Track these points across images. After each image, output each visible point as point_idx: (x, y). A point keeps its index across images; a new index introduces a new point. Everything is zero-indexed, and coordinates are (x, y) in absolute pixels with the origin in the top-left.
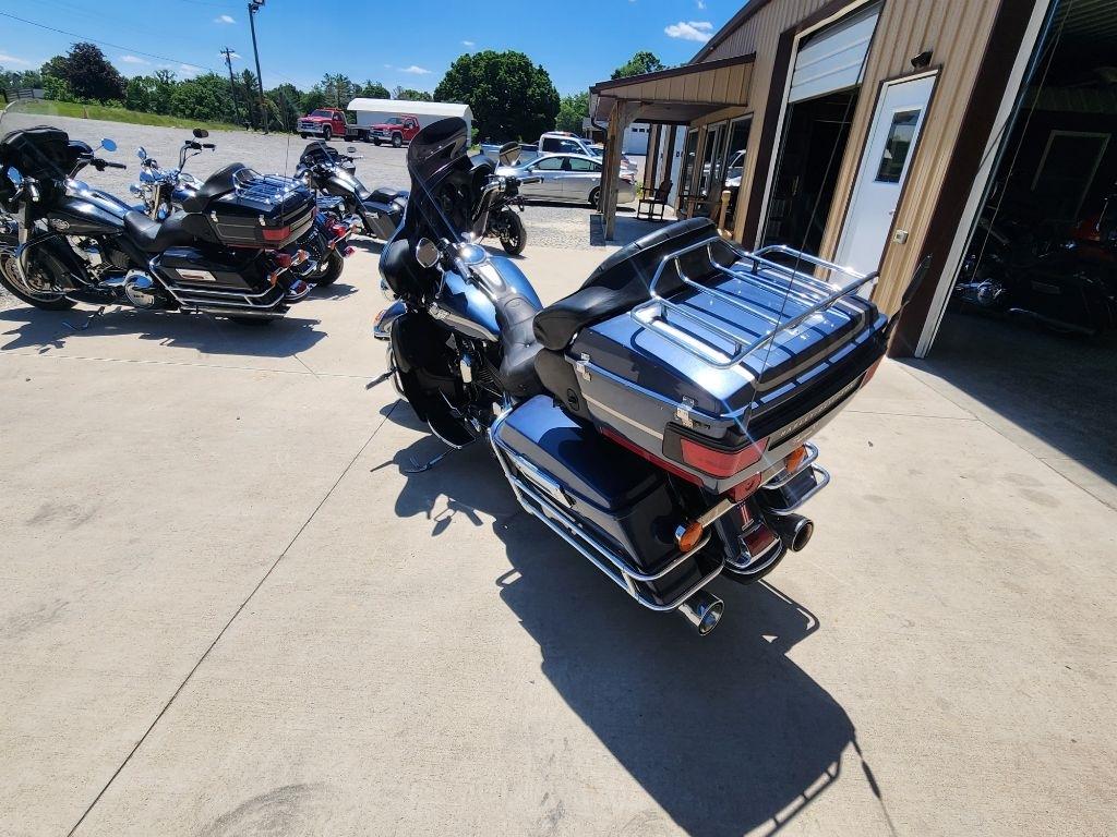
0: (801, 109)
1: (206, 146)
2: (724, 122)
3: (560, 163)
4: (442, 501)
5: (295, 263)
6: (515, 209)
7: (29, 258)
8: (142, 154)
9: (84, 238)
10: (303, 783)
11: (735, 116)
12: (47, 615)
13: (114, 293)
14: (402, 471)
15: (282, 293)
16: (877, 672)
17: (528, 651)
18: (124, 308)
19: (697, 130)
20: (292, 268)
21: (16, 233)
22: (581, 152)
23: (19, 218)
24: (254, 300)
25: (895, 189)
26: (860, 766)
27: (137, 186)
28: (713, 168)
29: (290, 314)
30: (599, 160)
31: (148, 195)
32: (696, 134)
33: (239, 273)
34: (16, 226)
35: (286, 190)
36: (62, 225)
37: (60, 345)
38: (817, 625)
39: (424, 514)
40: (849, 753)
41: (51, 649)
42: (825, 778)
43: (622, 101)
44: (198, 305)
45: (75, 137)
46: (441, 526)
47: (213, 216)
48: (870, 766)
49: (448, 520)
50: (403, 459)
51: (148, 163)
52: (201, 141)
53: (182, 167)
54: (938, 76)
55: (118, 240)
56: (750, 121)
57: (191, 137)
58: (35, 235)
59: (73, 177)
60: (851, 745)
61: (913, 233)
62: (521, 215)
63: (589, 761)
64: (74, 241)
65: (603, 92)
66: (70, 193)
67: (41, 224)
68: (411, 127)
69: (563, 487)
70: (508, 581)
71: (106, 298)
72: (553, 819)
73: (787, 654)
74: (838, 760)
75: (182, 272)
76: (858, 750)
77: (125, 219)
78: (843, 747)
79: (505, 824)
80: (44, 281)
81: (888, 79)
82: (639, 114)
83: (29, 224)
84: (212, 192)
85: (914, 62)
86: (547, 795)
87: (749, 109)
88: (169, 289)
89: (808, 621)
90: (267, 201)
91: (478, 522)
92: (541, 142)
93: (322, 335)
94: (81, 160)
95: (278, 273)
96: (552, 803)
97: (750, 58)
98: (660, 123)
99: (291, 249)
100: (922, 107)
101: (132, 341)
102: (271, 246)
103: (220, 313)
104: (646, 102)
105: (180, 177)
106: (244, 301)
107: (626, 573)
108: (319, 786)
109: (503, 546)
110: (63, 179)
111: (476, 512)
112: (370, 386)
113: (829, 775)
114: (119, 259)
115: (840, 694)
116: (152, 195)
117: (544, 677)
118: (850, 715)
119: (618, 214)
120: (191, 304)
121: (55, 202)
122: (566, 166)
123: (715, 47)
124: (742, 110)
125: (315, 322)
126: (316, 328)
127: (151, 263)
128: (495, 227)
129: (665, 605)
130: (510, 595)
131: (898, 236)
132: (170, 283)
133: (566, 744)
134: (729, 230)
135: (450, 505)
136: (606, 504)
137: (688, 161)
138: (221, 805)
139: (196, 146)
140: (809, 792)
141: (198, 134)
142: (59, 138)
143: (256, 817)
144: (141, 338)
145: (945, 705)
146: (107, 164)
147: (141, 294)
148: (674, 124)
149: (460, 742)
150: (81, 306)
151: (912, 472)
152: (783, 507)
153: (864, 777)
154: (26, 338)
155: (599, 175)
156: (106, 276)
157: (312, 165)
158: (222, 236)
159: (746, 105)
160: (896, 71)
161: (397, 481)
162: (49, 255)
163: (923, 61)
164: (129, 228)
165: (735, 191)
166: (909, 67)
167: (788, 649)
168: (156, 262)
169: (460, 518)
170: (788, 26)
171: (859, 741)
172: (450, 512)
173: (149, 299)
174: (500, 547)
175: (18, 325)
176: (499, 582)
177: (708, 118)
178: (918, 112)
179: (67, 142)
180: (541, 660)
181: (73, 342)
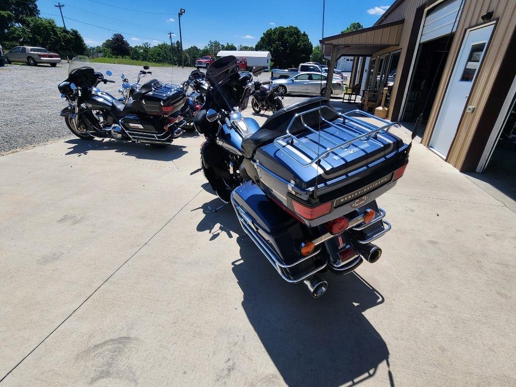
0: (426, 46)
1: (148, 73)
2: (388, 54)
3: (308, 76)
4: (218, 226)
5: (177, 122)
6: (280, 98)
7: (79, 119)
8: (123, 77)
9: (98, 111)
10: (131, 336)
11: (393, 51)
12: (55, 257)
13: (107, 133)
14: (204, 212)
15: (171, 134)
16: (409, 328)
17: (238, 294)
18: (112, 139)
19: (375, 58)
20: (176, 124)
21: (74, 109)
22: (319, 71)
23: (75, 103)
24: (158, 137)
25: (469, 84)
26: (387, 373)
27: (121, 90)
28: (381, 77)
29: (173, 143)
30: (325, 74)
31: (125, 94)
32: (374, 60)
33: (152, 125)
34: (74, 106)
35: (173, 90)
36: (90, 106)
37: (86, 154)
38: (383, 300)
39: (208, 231)
40: (383, 366)
41: (53, 270)
42: (366, 375)
43: (335, 46)
44: (138, 139)
45: (96, 71)
46: (214, 237)
47: (143, 101)
48: (393, 373)
49: (218, 234)
50: (205, 207)
51: (125, 80)
52: (146, 71)
53: (138, 81)
54: (496, 24)
55: (110, 112)
56: (400, 53)
57: (143, 69)
58: (81, 110)
59: (95, 87)
60: (385, 362)
61: (478, 106)
62: (282, 101)
63: (252, 347)
64: (94, 112)
65: (326, 42)
66: (93, 93)
67: (83, 105)
68: (243, 63)
69: (254, 221)
70: (237, 263)
71: (104, 135)
72: (229, 370)
73: (363, 313)
74: (376, 367)
75: (131, 125)
76: (388, 364)
77: (112, 103)
78: (380, 361)
79: (207, 368)
80: (84, 128)
81: (470, 27)
82: (343, 52)
83: (79, 105)
84: (143, 91)
85: (483, 18)
86: (229, 359)
87: (399, 48)
88: (127, 132)
89: (379, 298)
90: (164, 95)
91: (230, 236)
92: (300, 67)
93: (186, 152)
94: (99, 80)
95: (169, 126)
96: (231, 363)
97: (402, 22)
98: (359, 56)
99: (175, 115)
100: (486, 41)
101: (112, 153)
102: (166, 114)
103: (147, 143)
104: (347, 46)
105: (137, 86)
106: (154, 137)
107: (277, 263)
108: (136, 339)
109: (239, 248)
110: (91, 87)
111: (231, 232)
112: (192, 174)
113: (369, 373)
114: (110, 119)
115: (386, 336)
116: (127, 93)
117: (242, 307)
118: (389, 347)
119: (331, 100)
120: (135, 138)
121: (88, 97)
122: (310, 78)
123: (385, 18)
124: (396, 48)
125: (184, 147)
126: (184, 150)
127: (120, 121)
128: (271, 106)
129: (294, 280)
130: (237, 270)
131: (469, 109)
132: (127, 129)
133: (244, 338)
134: (387, 107)
135: (221, 228)
136: (268, 230)
137: (370, 74)
138: (98, 340)
139: (144, 73)
140: (356, 380)
141: (146, 68)
142: (91, 71)
143: (109, 347)
144: (116, 151)
145: (443, 350)
146: (108, 81)
147: (116, 133)
148: (365, 56)
149: (198, 330)
150: (97, 138)
151: (458, 231)
152: (364, 239)
153: (388, 378)
154: (76, 150)
155: (325, 82)
156: (105, 126)
157: (193, 80)
158: (147, 110)
159: (398, 45)
160: (474, 23)
161: (201, 216)
162: (86, 118)
163: (488, 17)
164: (114, 107)
165: (391, 88)
166: (481, 20)
167: (364, 310)
168: (122, 121)
169: (224, 234)
170: (421, 4)
171: (389, 360)
172: (220, 231)
173: (120, 136)
174: (237, 248)
175: (73, 145)
176: (233, 263)
177: (380, 53)
178: (484, 44)
179: (94, 72)
180: (242, 300)
181: (91, 153)
